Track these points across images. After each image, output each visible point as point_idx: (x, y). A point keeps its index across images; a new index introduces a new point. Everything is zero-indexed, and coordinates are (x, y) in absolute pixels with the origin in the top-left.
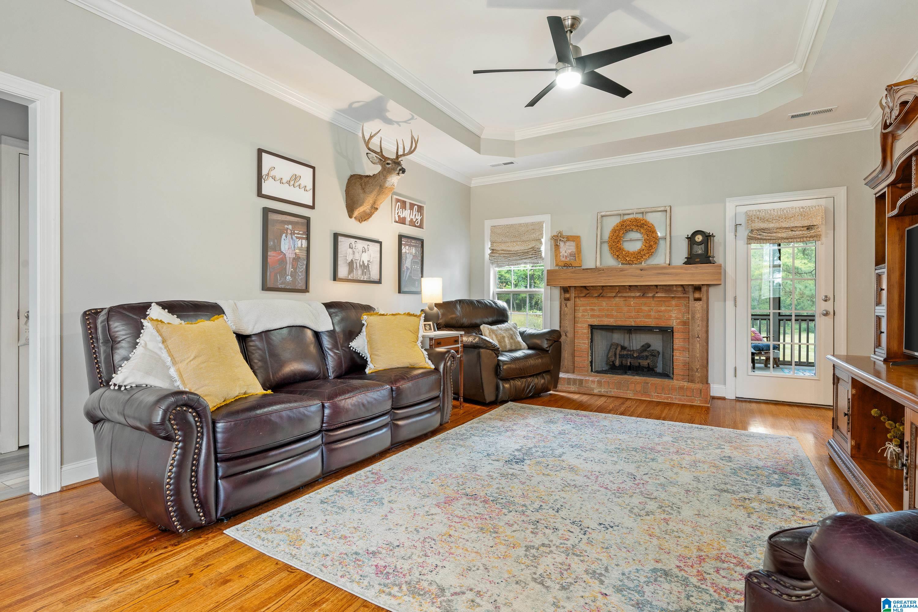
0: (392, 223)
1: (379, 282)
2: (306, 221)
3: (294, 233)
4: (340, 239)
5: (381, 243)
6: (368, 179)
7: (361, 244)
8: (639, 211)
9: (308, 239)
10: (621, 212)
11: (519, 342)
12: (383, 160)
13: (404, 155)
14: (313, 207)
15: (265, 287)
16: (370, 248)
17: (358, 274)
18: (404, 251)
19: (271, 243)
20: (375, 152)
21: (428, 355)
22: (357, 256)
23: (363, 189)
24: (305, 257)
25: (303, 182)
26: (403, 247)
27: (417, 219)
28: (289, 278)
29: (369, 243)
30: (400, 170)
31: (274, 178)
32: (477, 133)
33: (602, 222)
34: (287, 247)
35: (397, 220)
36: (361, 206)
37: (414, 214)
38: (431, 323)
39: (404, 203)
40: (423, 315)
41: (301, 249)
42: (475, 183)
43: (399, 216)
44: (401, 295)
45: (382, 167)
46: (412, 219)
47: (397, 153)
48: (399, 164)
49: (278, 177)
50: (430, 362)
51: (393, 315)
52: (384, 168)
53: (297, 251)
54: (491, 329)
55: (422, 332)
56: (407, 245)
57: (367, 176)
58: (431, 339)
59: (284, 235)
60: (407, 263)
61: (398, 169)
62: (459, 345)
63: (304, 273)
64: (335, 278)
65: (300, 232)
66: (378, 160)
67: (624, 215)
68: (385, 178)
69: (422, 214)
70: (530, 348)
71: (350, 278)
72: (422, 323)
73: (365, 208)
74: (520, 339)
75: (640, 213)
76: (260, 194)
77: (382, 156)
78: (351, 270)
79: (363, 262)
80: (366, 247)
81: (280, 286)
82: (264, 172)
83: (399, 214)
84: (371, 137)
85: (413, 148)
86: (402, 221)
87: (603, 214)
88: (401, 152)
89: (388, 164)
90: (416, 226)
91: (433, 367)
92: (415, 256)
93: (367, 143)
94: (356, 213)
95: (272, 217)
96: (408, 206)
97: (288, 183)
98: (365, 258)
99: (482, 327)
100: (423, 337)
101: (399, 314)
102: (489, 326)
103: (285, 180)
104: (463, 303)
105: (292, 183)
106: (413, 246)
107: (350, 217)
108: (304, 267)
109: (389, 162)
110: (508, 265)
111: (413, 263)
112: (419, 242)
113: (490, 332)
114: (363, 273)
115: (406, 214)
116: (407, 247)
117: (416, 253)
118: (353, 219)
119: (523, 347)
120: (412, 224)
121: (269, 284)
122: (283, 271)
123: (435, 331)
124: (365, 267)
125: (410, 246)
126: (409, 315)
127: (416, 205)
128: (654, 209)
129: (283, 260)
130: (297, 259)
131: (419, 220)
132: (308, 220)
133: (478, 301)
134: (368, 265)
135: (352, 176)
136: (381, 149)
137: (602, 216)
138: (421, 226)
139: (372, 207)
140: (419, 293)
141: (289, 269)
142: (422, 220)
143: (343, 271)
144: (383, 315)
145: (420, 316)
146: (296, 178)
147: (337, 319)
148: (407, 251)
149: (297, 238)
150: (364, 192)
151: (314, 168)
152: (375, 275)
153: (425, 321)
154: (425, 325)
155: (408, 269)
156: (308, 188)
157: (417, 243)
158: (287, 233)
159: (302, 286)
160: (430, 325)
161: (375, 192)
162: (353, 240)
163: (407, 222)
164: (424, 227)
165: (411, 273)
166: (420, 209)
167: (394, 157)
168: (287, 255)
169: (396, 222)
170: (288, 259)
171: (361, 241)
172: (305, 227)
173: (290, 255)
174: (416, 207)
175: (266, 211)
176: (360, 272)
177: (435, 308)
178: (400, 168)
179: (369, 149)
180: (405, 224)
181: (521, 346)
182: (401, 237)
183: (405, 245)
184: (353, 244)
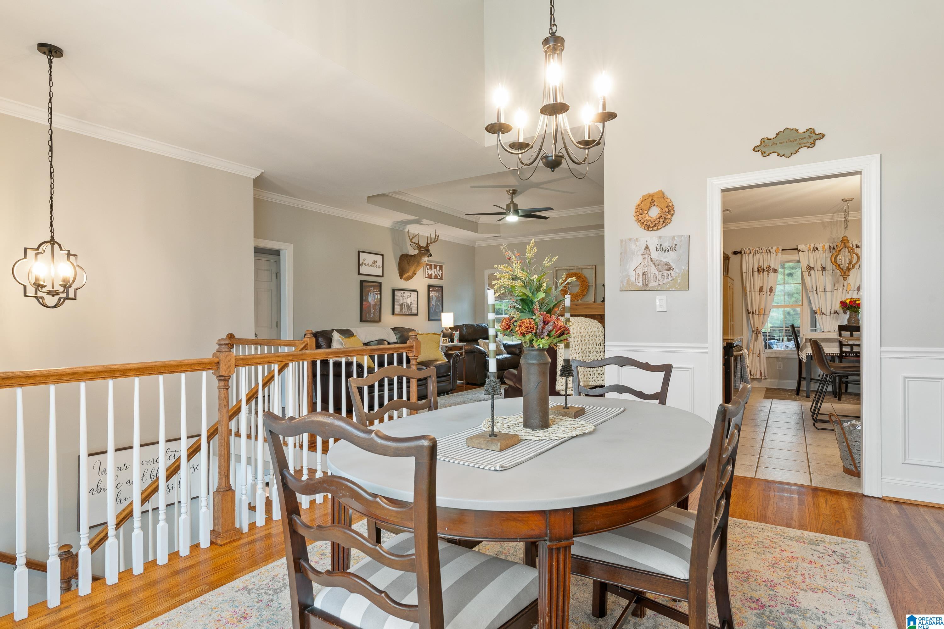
0: (424, 279)
1: (417, 314)
2: (379, 284)
3: (374, 292)
4: (396, 292)
5: (417, 292)
6: (411, 257)
7: (407, 294)
8: (578, 268)
9: (380, 294)
10: (567, 268)
11: (501, 350)
12: (419, 247)
13: (431, 243)
14: (382, 276)
15: (362, 321)
16: (412, 295)
17: (405, 311)
18: (431, 295)
19: (364, 298)
20: (415, 243)
21: (445, 355)
22: (405, 301)
23: (408, 263)
24: (379, 304)
25: (378, 264)
26: (430, 292)
27: (439, 274)
28: (372, 315)
29: (411, 292)
30: (429, 255)
31: (365, 264)
32: (476, 221)
33: (557, 274)
34: (371, 299)
35: (427, 276)
36: (407, 272)
37: (437, 271)
38: (447, 338)
39: (431, 265)
40: (442, 334)
41: (377, 299)
42: (478, 244)
43: (428, 274)
44: (430, 322)
45: (419, 252)
46: (436, 275)
47: (427, 242)
48: (428, 250)
49: (367, 264)
50: (445, 358)
51: (426, 334)
52: (420, 252)
53: (376, 301)
54: (485, 342)
55: (441, 344)
56: (433, 291)
57: (411, 256)
58: (446, 347)
59: (370, 293)
60: (433, 302)
61: (428, 254)
62: (463, 351)
63: (379, 313)
64: (393, 313)
65: (377, 291)
66: (417, 248)
67: (569, 270)
68: (421, 258)
69: (442, 271)
70: (508, 354)
71: (401, 313)
72: (442, 338)
73: (409, 274)
74: (502, 348)
75: (578, 269)
76: (359, 273)
77: (419, 245)
78: (401, 309)
79: (408, 303)
80: (409, 295)
81: (368, 320)
82: (361, 262)
83: (428, 273)
84: (413, 237)
85: (436, 240)
86: (430, 277)
87: (557, 268)
88: (429, 242)
89: (422, 251)
90: (438, 279)
91: (447, 361)
92: (438, 297)
93: (411, 240)
94: (404, 277)
95: (365, 284)
96: (433, 267)
97: (371, 265)
98: (409, 301)
99: (479, 341)
100: (442, 346)
101: (429, 334)
102: (484, 340)
103: (370, 264)
104: (468, 326)
105: (373, 265)
106: (436, 291)
107: (401, 278)
108: (379, 309)
109: (423, 249)
110: (500, 300)
111: (437, 301)
112: (440, 289)
113: (484, 344)
114: (408, 310)
115: (433, 272)
116: (433, 292)
117: (438, 295)
118: (403, 279)
119: (504, 353)
120: (436, 277)
121: (363, 319)
122: (369, 313)
123: (449, 343)
124: (409, 307)
125: (434, 291)
126: (435, 334)
127: (438, 265)
128: (586, 267)
129: (369, 307)
130: (375, 305)
131: (440, 275)
132: (380, 283)
133: (477, 325)
134: (411, 305)
135: (402, 256)
136: (418, 242)
137: (557, 270)
138: (441, 278)
139: (413, 273)
140: (440, 320)
141: (372, 310)
142: (442, 274)
143: (397, 310)
144: (421, 334)
145: (440, 334)
146: (375, 262)
147: (398, 336)
148: (433, 295)
149: (375, 294)
150: (409, 265)
151: (383, 255)
152: (414, 310)
153: (443, 337)
154: (443, 339)
155: (433, 305)
156: (380, 267)
157: (439, 289)
158: (371, 292)
159: (377, 319)
160: (446, 339)
161: (415, 265)
162: (402, 292)
163: (433, 277)
164: (444, 279)
165: (435, 308)
166: (441, 268)
167: (425, 245)
168: (371, 303)
169: (426, 278)
170: (371, 305)
171: (406, 292)
172: (379, 288)
173: (372, 303)
174: (438, 266)
175: (362, 282)
176: (406, 309)
177: (450, 330)
178: (429, 254)
179: (412, 242)
180: (431, 278)
181: (502, 352)
182: (429, 286)
183: (432, 291)
184: (403, 294)
